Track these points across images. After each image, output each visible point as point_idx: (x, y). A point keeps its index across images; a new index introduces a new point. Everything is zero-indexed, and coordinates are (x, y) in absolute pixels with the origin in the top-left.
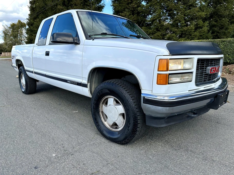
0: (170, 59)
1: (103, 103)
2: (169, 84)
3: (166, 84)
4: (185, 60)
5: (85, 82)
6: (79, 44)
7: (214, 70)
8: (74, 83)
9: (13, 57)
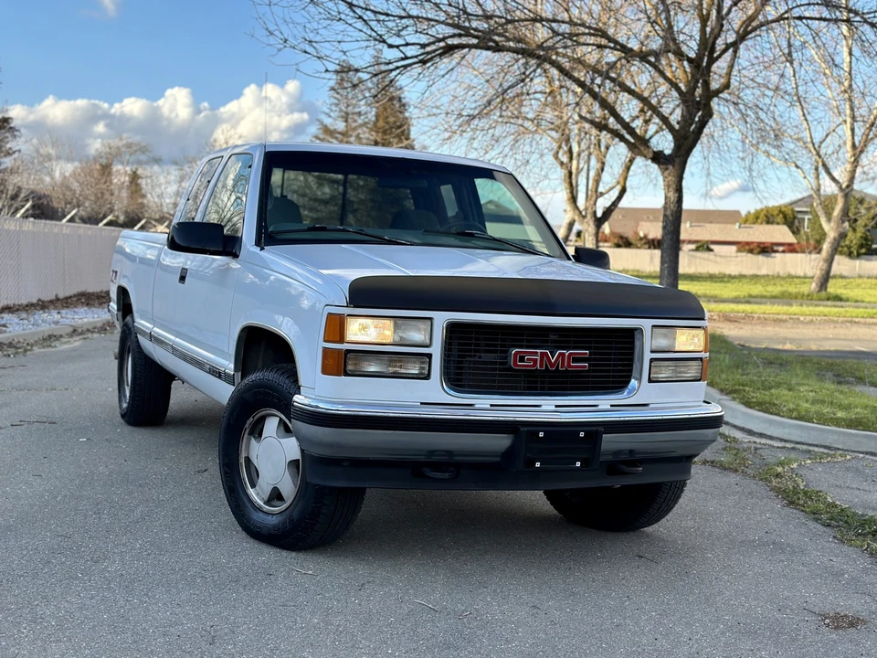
0: (349, 315)
1: (251, 433)
2: (346, 374)
3: (338, 374)
4: (400, 322)
6: (237, 257)
7: (535, 361)
8: (214, 371)
9: (114, 274)
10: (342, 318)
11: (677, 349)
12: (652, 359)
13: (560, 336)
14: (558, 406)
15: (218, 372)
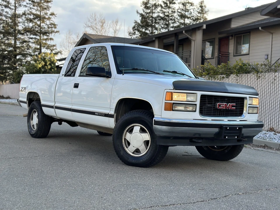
2: (173, 110)
3: (171, 111)
7: (223, 106)
8: (101, 114)
9: (23, 89)
10: (172, 93)
11: (254, 104)
12: (249, 107)
13: (228, 99)
14: (228, 120)
15: (104, 115)
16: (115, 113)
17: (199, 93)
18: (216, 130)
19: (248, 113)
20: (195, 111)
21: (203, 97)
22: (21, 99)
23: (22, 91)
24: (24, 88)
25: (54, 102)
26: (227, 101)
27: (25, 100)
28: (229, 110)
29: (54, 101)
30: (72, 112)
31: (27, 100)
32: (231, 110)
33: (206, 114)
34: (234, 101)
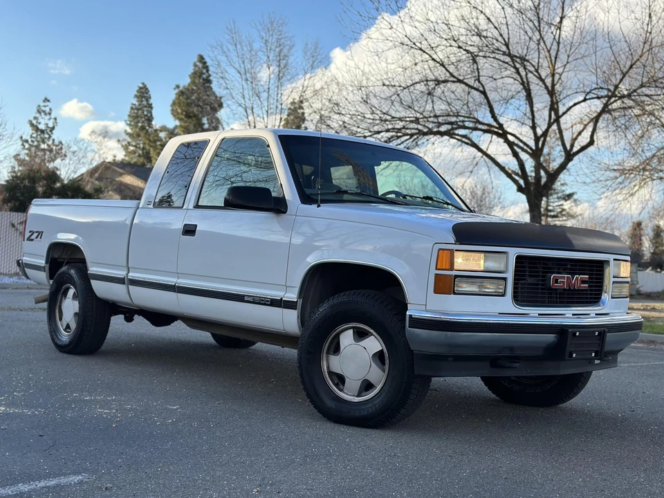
0: (456, 250)
2: (455, 293)
3: (449, 294)
4: (487, 254)
5: (292, 296)
6: (285, 213)
7: (563, 282)
8: (263, 300)
9: (36, 235)
10: (452, 252)
11: (622, 276)
12: (614, 282)
13: (571, 265)
14: (573, 315)
15: (268, 301)
16: (299, 297)
17: (513, 252)
18: (550, 338)
19: (612, 298)
20: (503, 295)
21: (520, 259)
22: (26, 259)
23: (32, 240)
24: (37, 232)
25: (126, 269)
26: (570, 269)
27: (42, 262)
28: (575, 290)
29: (125, 264)
30: (178, 294)
31: (46, 263)
32: (580, 291)
33: (527, 301)
34: (584, 270)
